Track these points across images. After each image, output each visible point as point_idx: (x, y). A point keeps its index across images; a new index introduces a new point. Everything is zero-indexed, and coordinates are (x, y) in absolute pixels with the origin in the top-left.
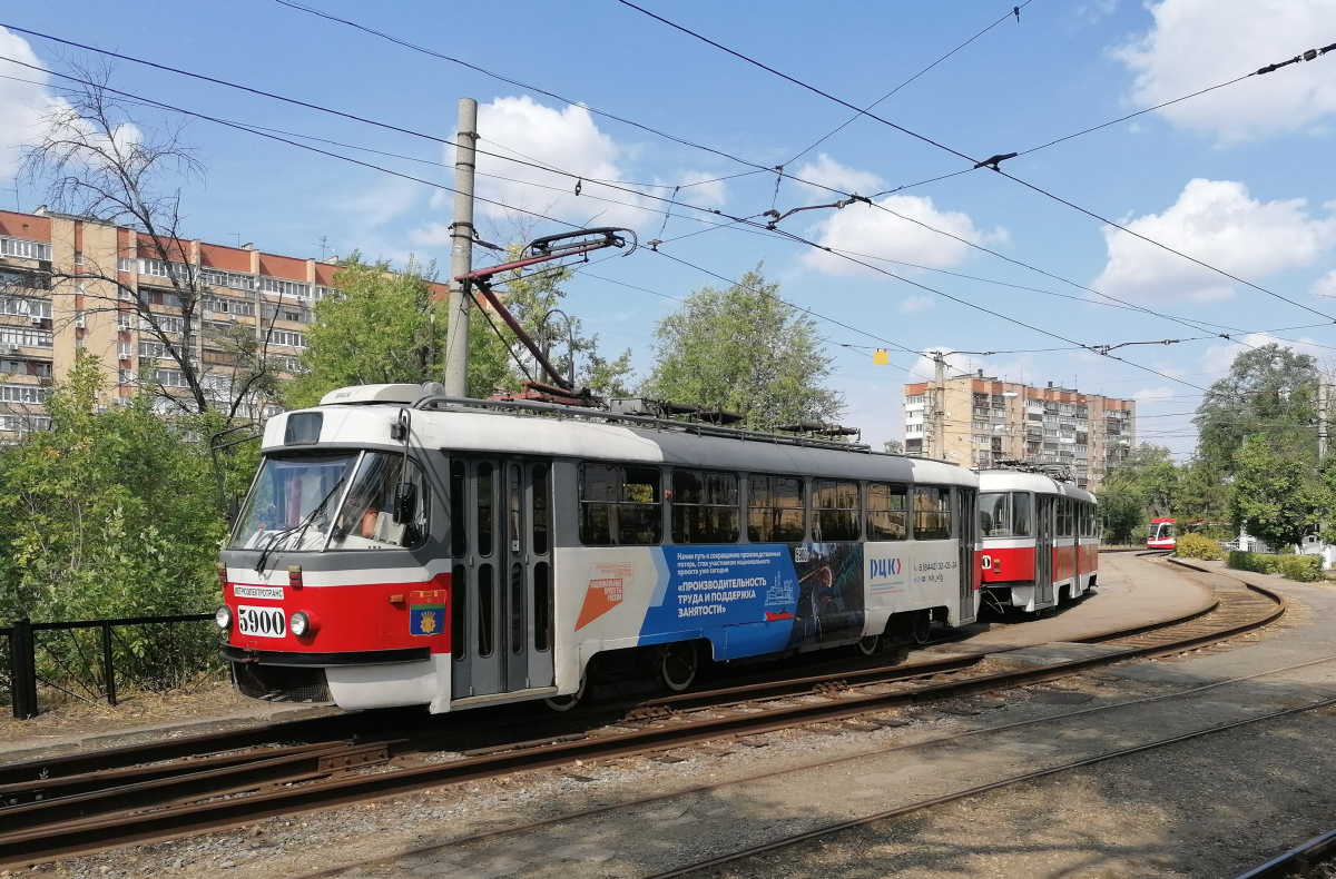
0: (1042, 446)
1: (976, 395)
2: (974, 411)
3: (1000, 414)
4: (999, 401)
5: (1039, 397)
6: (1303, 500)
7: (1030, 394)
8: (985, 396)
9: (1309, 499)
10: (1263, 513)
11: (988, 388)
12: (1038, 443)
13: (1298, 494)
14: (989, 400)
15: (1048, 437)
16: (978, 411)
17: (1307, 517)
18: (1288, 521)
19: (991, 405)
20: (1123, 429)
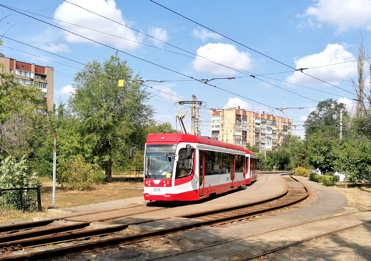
0: (260, 134)
1: (237, 115)
2: (236, 121)
3: (245, 122)
4: (245, 117)
5: (259, 117)
6: (333, 155)
7: (256, 115)
8: (240, 116)
9: (334, 155)
10: (318, 160)
11: (241, 113)
12: (259, 133)
13: (331, 153)
14: (242, 117)
15: (263, 132)
16: (237, 121)
17: (334, 161)
18: (328, 163)
19: (242, 119)
20: (288, 129)
